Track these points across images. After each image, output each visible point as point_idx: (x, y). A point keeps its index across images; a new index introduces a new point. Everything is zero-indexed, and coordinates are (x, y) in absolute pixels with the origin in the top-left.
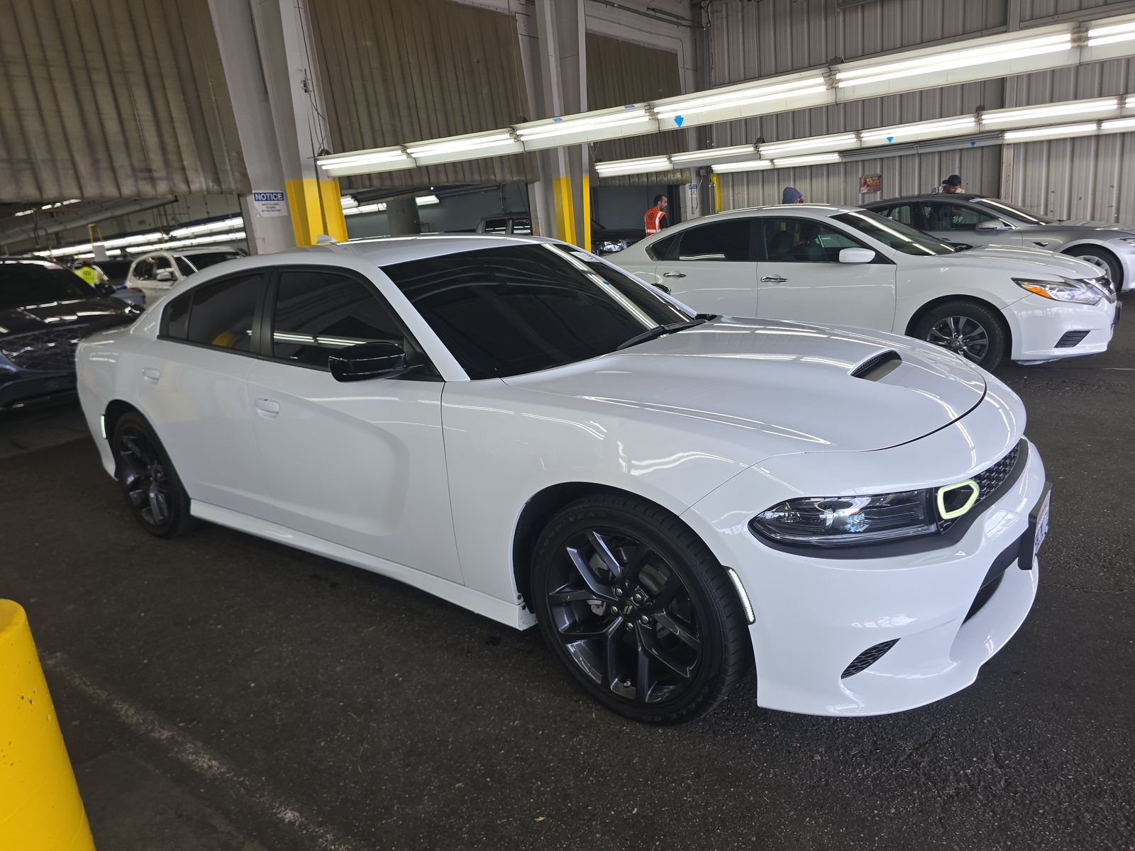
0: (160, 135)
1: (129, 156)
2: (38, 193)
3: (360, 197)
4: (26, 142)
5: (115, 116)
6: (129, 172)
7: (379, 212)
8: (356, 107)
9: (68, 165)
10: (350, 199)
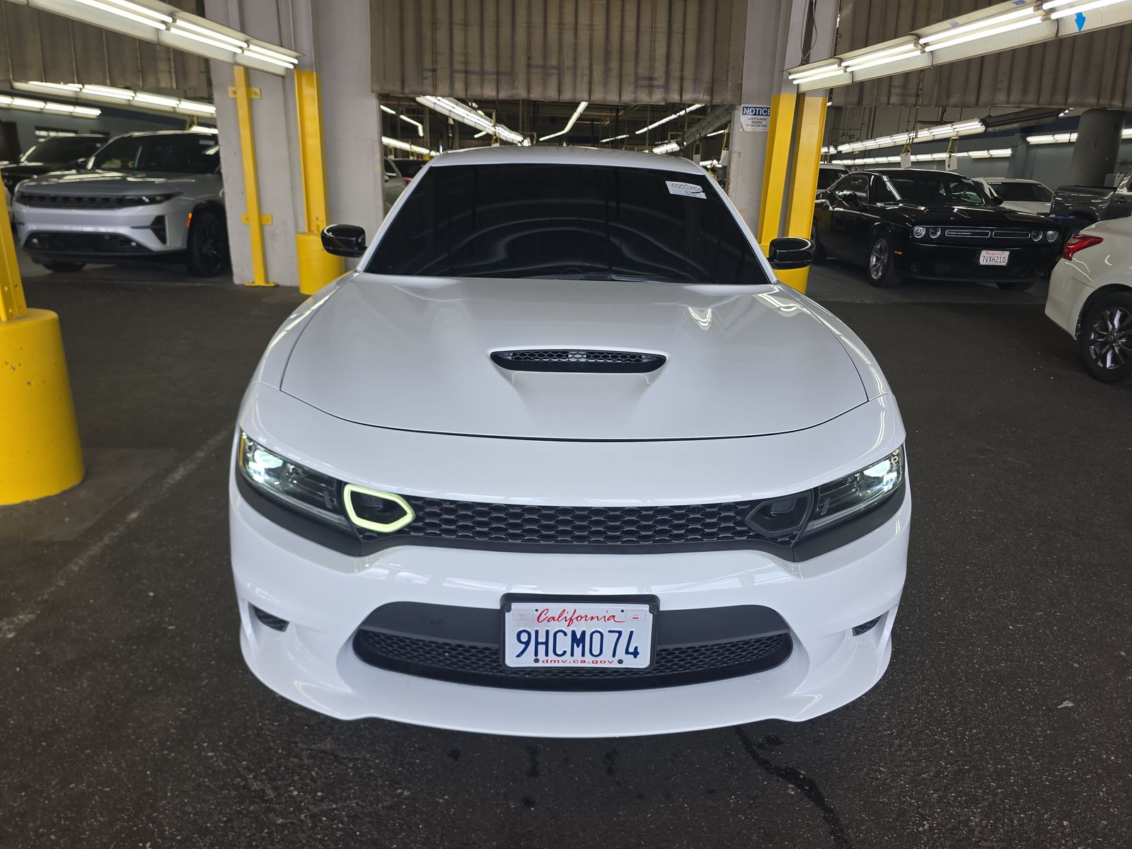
0: (669, 46)
1: (637, 64)
2: (557, 95)
3: (989, 121)
4: (560, 51)
5: (634, 29)
6: (632, 80)
7: (1070, 143)
8: (898, 12)
9: (586, 72)
10: (977, 123)
